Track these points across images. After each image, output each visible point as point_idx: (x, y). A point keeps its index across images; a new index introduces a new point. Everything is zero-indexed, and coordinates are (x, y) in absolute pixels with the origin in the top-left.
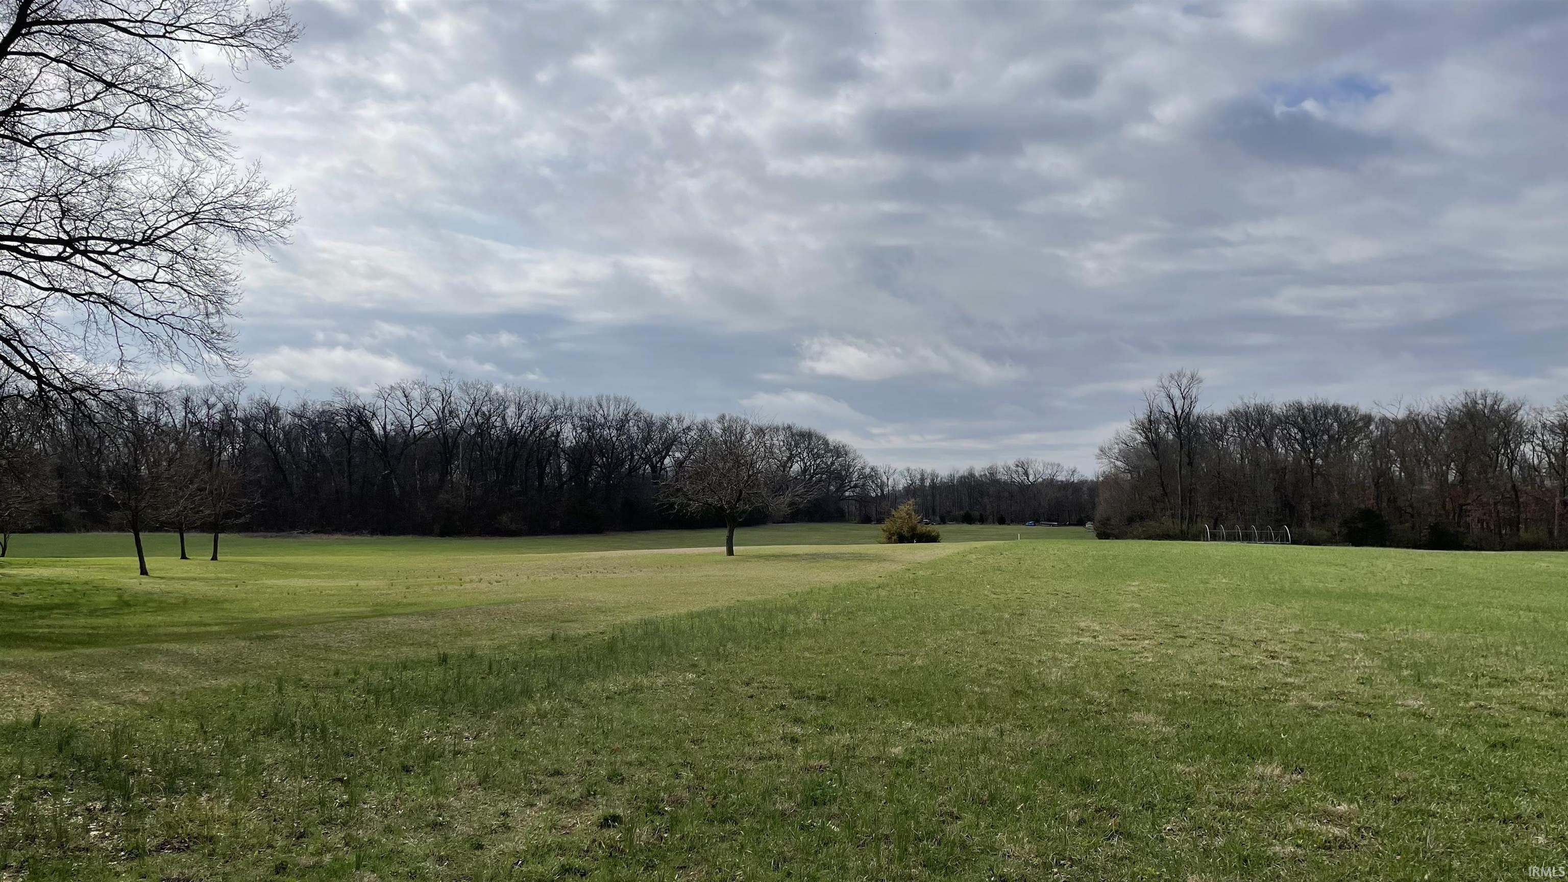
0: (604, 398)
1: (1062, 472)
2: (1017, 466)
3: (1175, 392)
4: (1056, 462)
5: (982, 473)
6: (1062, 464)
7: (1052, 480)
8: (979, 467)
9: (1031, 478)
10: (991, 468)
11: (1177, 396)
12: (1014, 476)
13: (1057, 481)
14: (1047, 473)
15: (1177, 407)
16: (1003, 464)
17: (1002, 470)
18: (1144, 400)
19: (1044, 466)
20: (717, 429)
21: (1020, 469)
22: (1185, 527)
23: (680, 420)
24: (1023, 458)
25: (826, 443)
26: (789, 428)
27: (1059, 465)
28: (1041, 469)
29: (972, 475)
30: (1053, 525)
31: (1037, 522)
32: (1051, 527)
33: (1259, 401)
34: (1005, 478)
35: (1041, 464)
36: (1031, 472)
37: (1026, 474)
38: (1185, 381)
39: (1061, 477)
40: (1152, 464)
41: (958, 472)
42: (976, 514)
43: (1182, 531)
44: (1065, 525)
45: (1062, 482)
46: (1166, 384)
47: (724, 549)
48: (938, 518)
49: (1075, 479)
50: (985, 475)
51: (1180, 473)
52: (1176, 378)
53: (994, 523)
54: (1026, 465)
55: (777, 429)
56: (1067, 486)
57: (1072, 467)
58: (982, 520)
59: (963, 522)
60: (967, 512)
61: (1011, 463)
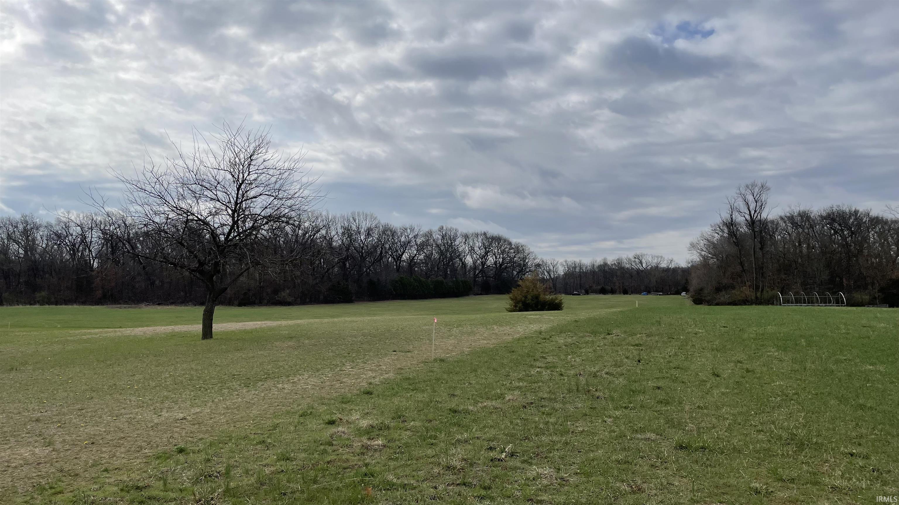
0: (356, 213)
1: (664, 261)
2: (635, 258)
3: (750, 198)
4: (660, 255)
5: (613, 263)
6: (663, 256)
7: (657, 266)
8: (611, 259)
9: (644, 265)
10: (618, 259)
11: (751, 200)
12: (633, 264)
13: (661, 268)
14: (654, 262)
15: (751, 208)
16: (626, 256)
17: (625, 260)
18: (727, 203)
19: (652, 258)
20: (437, 236)
21: (637, 260)
22: (759, 294)
23: (412, 230)
24: (638, 252)
25: (510, 244)
26: (485, 234)
27: (662, 257)
28: (650, 259)
29: (605, 264)
30: (660, 295)
31: (649, 292)
32: (658, 296)
33: (802, 208)
34: (628, 266)
35: (650, 257)
36: (644, 261)
37: (641, 263)
38: (756, 190)
39: (664, 265)
40: (734, 250)
41: (596, 261)
42: (608, 288)
43: (757, 298)
44: (668, 294)
45: (664, 268)
46: (743, 192)
47: (199, 328)
48: (583, 291)
49: (672, 266)
50: (615, 264)
51: (754, 256)
52: (750, 187)
53: (620, 293)
54: (641, 257)
55: (477, 235)
56: (667, 270)
57: (670, 258)
58: (613, 292)
59: (600, 294)
60: (603, 287)
61: (631, 255)
